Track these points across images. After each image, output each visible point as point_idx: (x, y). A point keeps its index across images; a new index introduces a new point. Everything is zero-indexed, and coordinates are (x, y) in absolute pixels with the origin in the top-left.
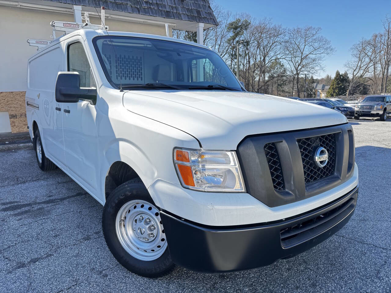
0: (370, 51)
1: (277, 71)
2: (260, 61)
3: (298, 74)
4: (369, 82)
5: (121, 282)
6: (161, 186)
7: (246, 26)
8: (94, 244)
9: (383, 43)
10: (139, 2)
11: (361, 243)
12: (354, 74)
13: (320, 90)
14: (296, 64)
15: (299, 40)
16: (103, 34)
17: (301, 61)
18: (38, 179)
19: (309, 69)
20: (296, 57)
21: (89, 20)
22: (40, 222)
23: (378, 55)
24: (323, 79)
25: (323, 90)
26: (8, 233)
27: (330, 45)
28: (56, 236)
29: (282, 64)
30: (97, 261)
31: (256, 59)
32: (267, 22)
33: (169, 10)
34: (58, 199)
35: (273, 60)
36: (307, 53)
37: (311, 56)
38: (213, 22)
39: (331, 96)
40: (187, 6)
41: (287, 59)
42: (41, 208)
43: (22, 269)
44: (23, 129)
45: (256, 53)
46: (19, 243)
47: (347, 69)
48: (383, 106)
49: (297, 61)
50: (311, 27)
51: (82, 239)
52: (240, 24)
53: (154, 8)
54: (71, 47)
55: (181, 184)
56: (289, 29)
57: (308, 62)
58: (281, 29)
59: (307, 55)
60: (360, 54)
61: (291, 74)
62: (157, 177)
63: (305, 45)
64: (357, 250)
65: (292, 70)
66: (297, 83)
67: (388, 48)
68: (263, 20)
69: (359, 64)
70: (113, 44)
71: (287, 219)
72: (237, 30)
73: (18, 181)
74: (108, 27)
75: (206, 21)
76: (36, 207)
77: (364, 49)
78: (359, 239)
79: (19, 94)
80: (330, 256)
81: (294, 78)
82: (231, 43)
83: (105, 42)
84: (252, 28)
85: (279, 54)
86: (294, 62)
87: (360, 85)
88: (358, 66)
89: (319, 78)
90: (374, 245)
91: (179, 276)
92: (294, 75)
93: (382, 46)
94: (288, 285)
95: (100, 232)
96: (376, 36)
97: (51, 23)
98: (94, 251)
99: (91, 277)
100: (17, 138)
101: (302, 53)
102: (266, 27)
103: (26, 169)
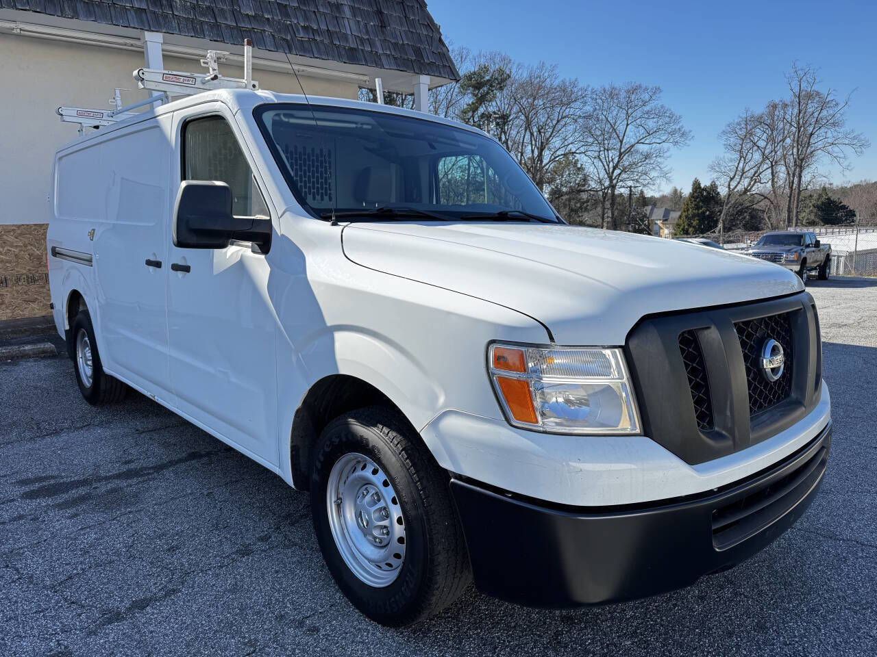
0: (763, 138)
1: (567, 180)
2: (532, 159)
3: (613, 187)
4: (762, 203)
5: (353, 642)
6: (453, 424)
7: (501, 81)
8: (264, 563)
9: (789, 120)
10: (290, 28)
11: (831, 538)
12: (732, 187)
13: (660, 220)
14: (608, 166)
15: (615, 113)
16: (272, 100)
17: (620, 158)
18: (86, 424)
19: (637, 175)
20: (608, 150)
21: (216, 67)
22: (124, 519)
23: (778, 148)
24: (664, 197)
25: (665, 220)
26: (56, 548)
27: (681, 124)
28: (172, 549)
29: (579, 166)
30: (283, 599)
31: (522, 155)
32: (546, 74)
33: (355, 46)
34: (150, 468)
35: (559, 156)
36: (633, 141)
37: (641, 147)
38: (450, 72)
39: (684, 234)
40: (394, 38)
41: (589, 153)
42: (114, 488)
43: (119, 626)
44: (23, 311)
45: (523, 140)
46: (90, 567)
47: (715, 175)
48: (800, 255)
49: (610, 159)
50: (640, 86)
51: (234, 553)
52: (487, 78)
53: (322, 42)
54: (190, 128)
55: (507, 420)
56: (593, 89)
57: (634, 160)
58: (576, 90)
59: (632, 146)
60: (742, 145)
61: (598, 187)
62: (445, 405)
63: (628, 125)
64: (827, 553)
65: (601, 176)
66: (613, 204)
67: (799, 131)
68: (538, 68)
69: (741, 165)
70: (292, 121)
71: (721, 489)
72: (481, 90)
73: (40, 431)
74: (256, 83)
75: (433, 72)
76: (103, 488)
77: (751, 134)
78: (824, 529)
79: (13, 230)
80: (777, 567)
81: (605, 195)
82: (469, 119)
83: (277, 118)
84: (513, 86)
85: (572, 143)
86: (603, 160)
87: (743, 209)
88: (739, 169)
89: (657, 195)
90: (857, 542)
91: (476, 623)
92: (604, 189)
93: (787, 127)
94: (710, 629)
95: (270, 537)
96: (775, 106)
97: (135, 73)
98: (269, 578)
99: (283, 633)
100: (13, 332)
101: (621, 142)
102: (543, 85)
103: (51, 402)
